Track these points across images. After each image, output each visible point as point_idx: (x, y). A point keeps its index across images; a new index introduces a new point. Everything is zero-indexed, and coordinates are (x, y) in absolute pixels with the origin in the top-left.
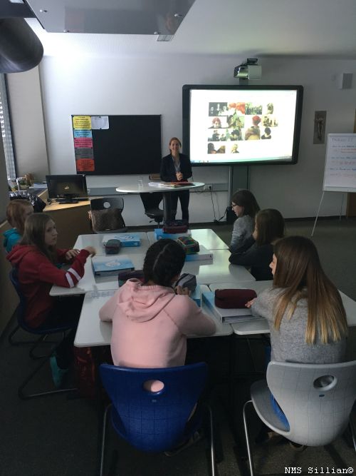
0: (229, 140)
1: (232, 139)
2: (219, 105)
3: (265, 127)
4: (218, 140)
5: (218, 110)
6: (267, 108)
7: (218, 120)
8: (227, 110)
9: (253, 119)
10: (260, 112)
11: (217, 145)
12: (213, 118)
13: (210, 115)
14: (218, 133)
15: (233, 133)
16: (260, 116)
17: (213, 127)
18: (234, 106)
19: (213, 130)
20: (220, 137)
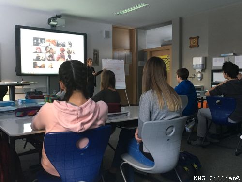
0: (47, 60)
1: (49, 60)
2: (39, 39)
3: (68, 54)
4: (40, 60)
5: (39, 42)
6: (68, 43)
7: (39, 48)
8: (45, 42)
9: (61, 49)
10: (64, 46)
11: (39, 63)
12: (36, 47)
13: (34, 45)
14: (40, 56)
15: (49, 57)
16: (64, 48)
17: (36, 52)
18: (49, 41)
19: (36, 54)
20: (41, 58)
